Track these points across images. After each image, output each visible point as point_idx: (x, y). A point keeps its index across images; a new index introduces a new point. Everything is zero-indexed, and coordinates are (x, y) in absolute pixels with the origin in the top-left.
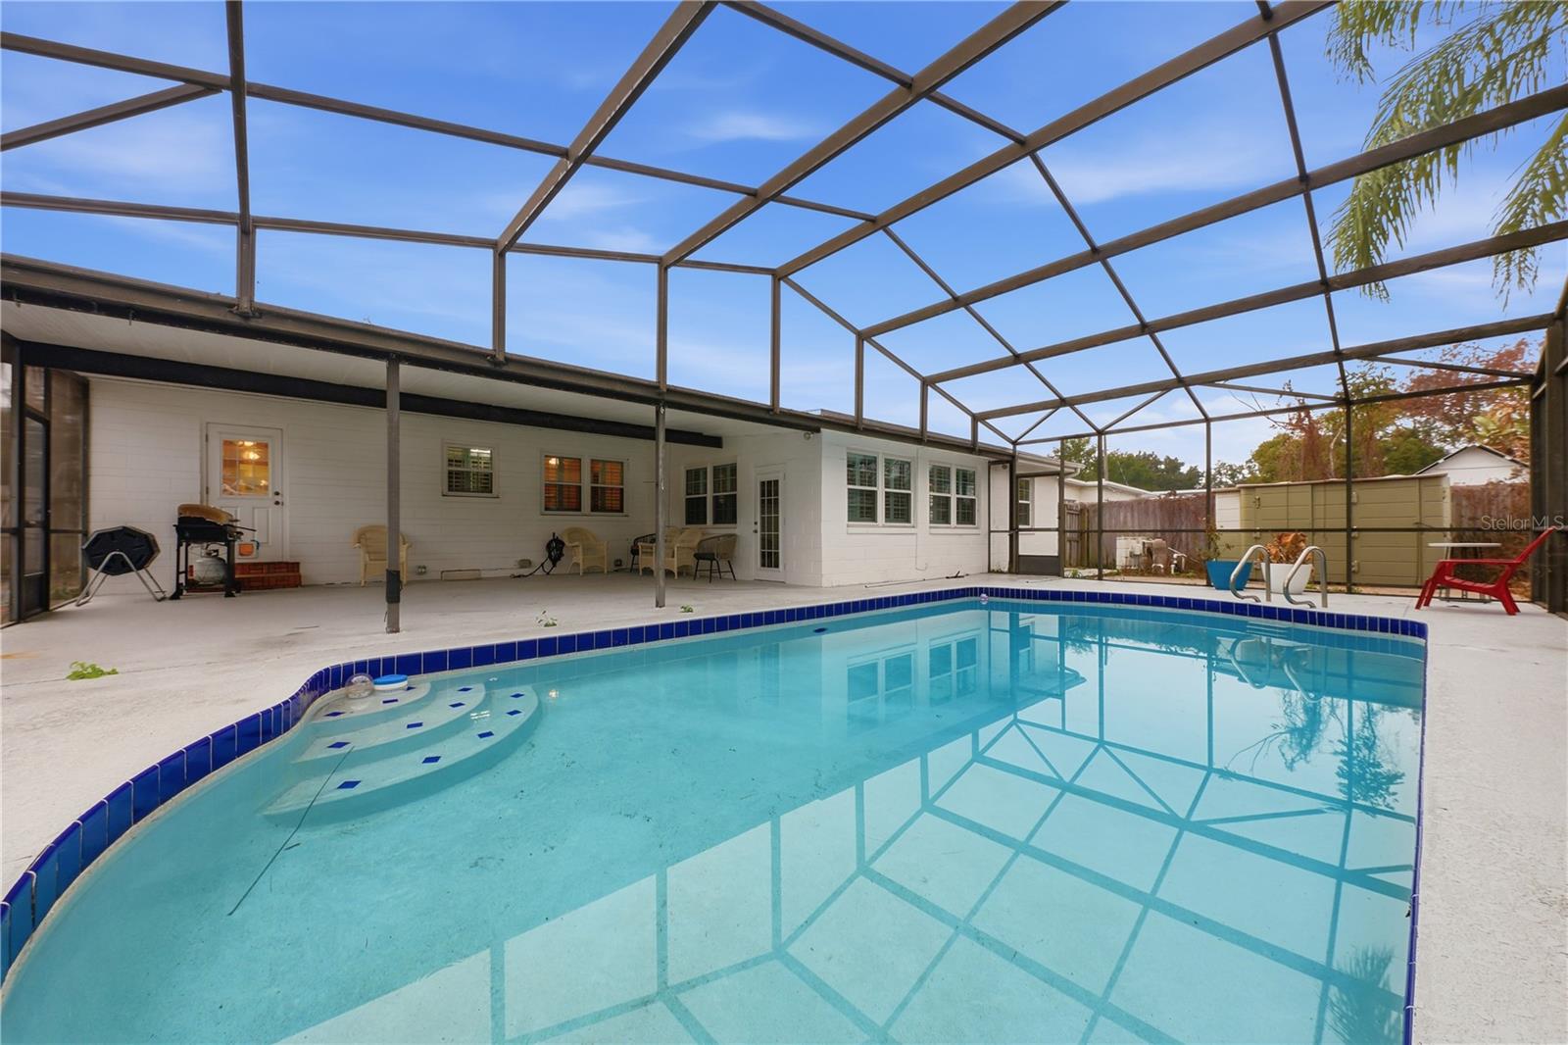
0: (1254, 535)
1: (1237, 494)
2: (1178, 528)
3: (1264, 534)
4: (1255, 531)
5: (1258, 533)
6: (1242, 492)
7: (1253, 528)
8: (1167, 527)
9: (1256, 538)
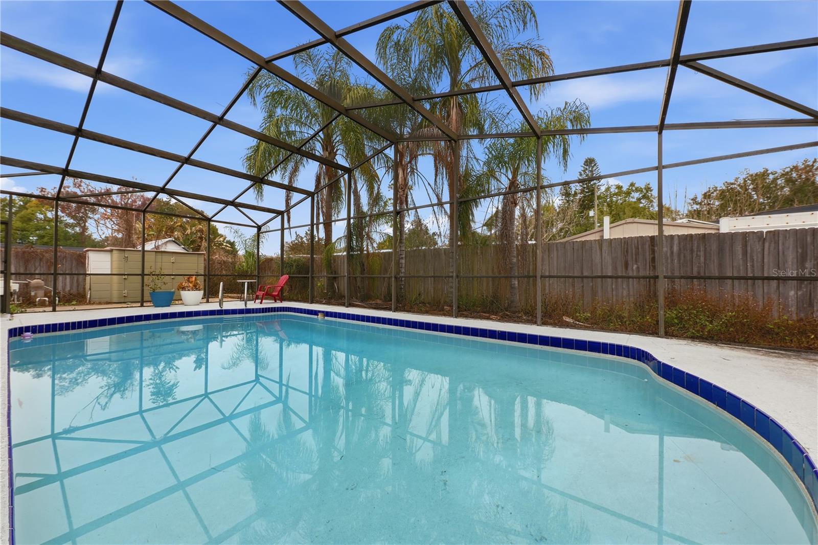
0: (124, 277)
1: (109, 253)
2: (33, 272)
3: (129, 277)
4: (125, 275)
5: (126, 276)
6: (114, 252)
7: (123, 273)
8: (22, 271)
9: (125, 279)
